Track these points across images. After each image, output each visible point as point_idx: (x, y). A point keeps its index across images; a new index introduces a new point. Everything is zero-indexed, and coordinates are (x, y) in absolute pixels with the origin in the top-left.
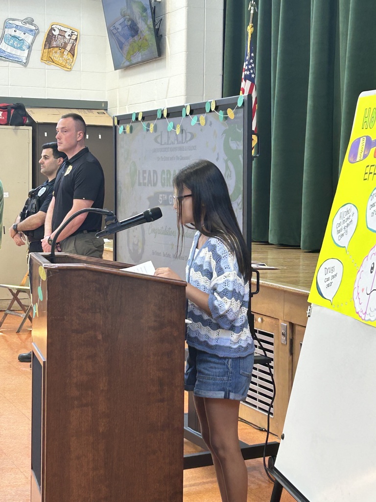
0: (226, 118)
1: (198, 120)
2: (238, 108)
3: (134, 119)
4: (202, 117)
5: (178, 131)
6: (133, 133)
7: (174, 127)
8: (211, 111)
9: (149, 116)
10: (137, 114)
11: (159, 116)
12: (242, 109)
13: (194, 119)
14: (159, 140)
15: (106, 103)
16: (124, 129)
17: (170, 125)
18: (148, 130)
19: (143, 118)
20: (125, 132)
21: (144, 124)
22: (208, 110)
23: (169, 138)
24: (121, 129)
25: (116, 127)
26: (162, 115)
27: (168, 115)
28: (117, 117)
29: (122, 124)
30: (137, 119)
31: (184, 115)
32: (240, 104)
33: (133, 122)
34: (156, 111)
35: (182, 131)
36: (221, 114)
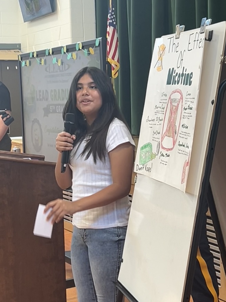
0: (89, 54)
1: (72, 56)
2: (96, 47)
3: (31, 56)
4: (74, 54)
5: (59, 64)
6: (31, 65)
7: (57, 61)
8: (79, 49)
9: (41, 54)
10: (33, 53)
11: (47, 53)
12: (99, 48)
13: (69, 55)
14: (48, 70)
15: (20, 45)
16: (25, 63)
17: (54, 60)
18: (41, 63)
19: (37, 56)
20: (26, 65)
21: (38, 60)
22: (77, 49)
23: (54, 68)
24: (23, 64)
25: (20, 62)
26: (49, 53)
27: (53, 53)
28: (20, 55)
29: (24, 60)
30: (33, 56)
31: (63, 53)
32: (97, 44)
33: (31, 58)
34: (45, 50)
35: (62, 63)
36: (85, 51)
